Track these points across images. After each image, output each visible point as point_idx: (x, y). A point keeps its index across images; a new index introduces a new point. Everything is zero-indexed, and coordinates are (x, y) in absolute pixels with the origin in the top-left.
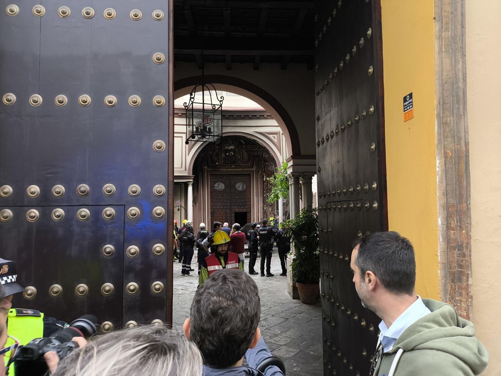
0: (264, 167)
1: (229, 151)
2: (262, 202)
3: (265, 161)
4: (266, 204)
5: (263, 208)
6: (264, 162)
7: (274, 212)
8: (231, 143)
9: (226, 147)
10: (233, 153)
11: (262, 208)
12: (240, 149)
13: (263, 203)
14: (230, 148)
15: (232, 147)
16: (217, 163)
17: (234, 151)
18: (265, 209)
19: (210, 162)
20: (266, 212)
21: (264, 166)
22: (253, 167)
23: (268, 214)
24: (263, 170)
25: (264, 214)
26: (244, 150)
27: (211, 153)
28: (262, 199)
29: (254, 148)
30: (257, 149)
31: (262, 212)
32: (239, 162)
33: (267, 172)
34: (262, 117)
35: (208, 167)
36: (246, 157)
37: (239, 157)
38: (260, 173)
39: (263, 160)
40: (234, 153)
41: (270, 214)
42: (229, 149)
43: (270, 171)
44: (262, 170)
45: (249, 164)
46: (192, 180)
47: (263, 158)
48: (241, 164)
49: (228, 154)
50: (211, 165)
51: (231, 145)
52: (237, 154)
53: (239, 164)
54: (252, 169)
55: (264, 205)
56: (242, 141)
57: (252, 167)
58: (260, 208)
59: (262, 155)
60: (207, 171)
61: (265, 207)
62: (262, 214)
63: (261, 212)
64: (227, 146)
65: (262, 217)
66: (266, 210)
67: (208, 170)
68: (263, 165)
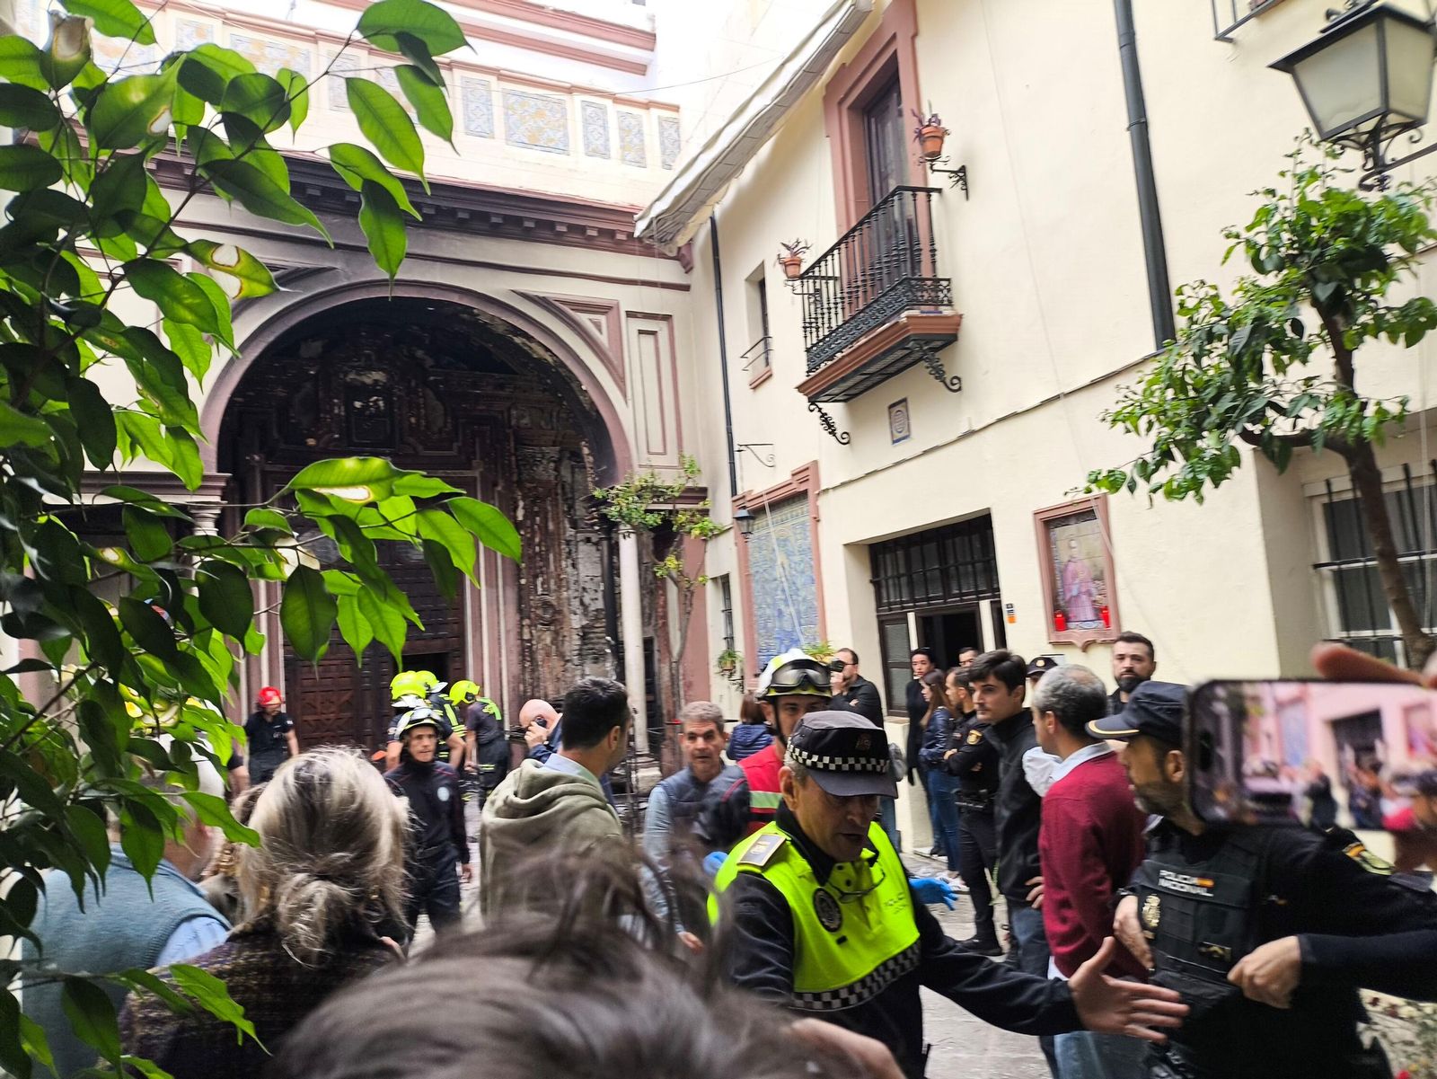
0: (518, 466)
1: (364, 391)
2: (512, 609)
3: (520, 442)
4: (529, 618)
5: (521, 633)
6: (516, 444)
7: (560, 649)
8: (373, 358)
9: (352, 376)
10: (381, 403)
11: (513, 635)
12: (413, 384)
13: (520, 611)
14: (368, 381)
15: (378, 376)
16: (311, 442)
17: (385, 391)
18: (526, 637)
19: (276, 435)
20: (530, 648)
21: (517, 461)
22: (470, 464)
23: (539, 657)
24: (515, 478)
25: (524, 656)
26: (430, 393)
27: (280, 392)
28: (512, 595)
29: (475, 385)
30: (489, 390)
31: (516, 650)
32: (411, 440)
33: (529, 485)
34: (547, 234)
35: (270, 455)
36: (440, 422)
37: (413, 420)
38: (499, 488)
39: (512, 438)
40: (388, 402)
41: (548, 655)
42: (364, 383)
43: (540, 482)
44: (511, 474)
45: (454, 453)
46: (217, 499)
47: (510, 427)
48: (420, 448)
49: (358, 404)
50: (283, 446)
51: (371, 369)
52: (399, 409)
53: (411, 451)
54: (468, 473)
55: (522, 619)
56: (420, 353)
57: (470, 467)
58: (507, 632)
59: (506, 415)
60: (264, 474)
61: (526, 630)
62: (515, 658)
63: (509, 652)
64: (353, 368)
65: (516, 669)
66: (529, 641)
67: (268, 468)
68: (513, 458)
